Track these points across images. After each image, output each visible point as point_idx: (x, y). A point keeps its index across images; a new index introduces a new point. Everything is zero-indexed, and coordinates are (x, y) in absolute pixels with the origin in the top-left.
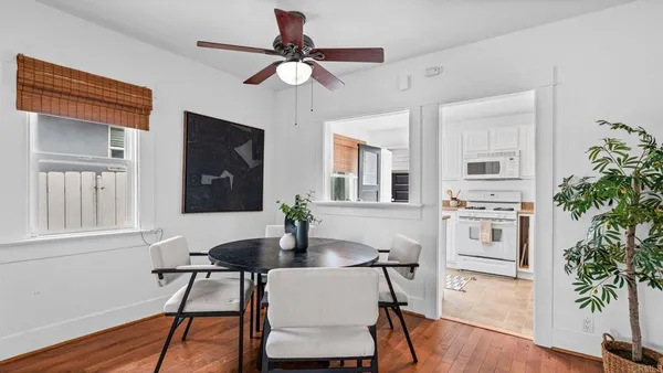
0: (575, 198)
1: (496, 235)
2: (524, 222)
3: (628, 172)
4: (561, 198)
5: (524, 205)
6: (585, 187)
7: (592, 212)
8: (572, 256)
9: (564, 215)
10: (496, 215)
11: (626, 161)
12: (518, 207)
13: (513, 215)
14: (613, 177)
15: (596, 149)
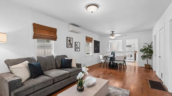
0: (142, 51)
1: (131, 56)
2: (135, 54)
3: (147, 48)
4: (140, 51)
5: (135, 52)
6: (143, 50)
7: (144, 52)
8: (142, 57)
9: (141, 52)
10: (131, 53)
11: (146, 47)
12: (134, 52)
13: (134, 53)
14: (145, 49)
15: (144, 46)
